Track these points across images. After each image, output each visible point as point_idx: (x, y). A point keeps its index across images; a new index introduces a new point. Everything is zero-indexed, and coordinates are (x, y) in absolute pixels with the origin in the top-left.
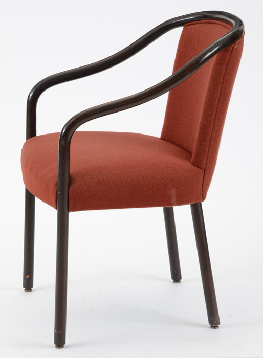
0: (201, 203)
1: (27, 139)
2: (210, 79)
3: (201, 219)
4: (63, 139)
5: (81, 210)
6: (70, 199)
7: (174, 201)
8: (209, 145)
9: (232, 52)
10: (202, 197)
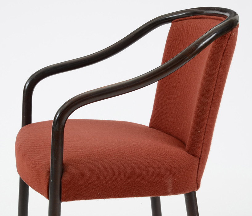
0: (195, 192)
1: (23, 126)
2: (207, 67)
3: (195, 208)
4: (57, 124)
5: (74, 200)
6: (62, 189)
7: (170, 190)
8: (205, 133)
9: (229, 39)
10: (196, 186)
